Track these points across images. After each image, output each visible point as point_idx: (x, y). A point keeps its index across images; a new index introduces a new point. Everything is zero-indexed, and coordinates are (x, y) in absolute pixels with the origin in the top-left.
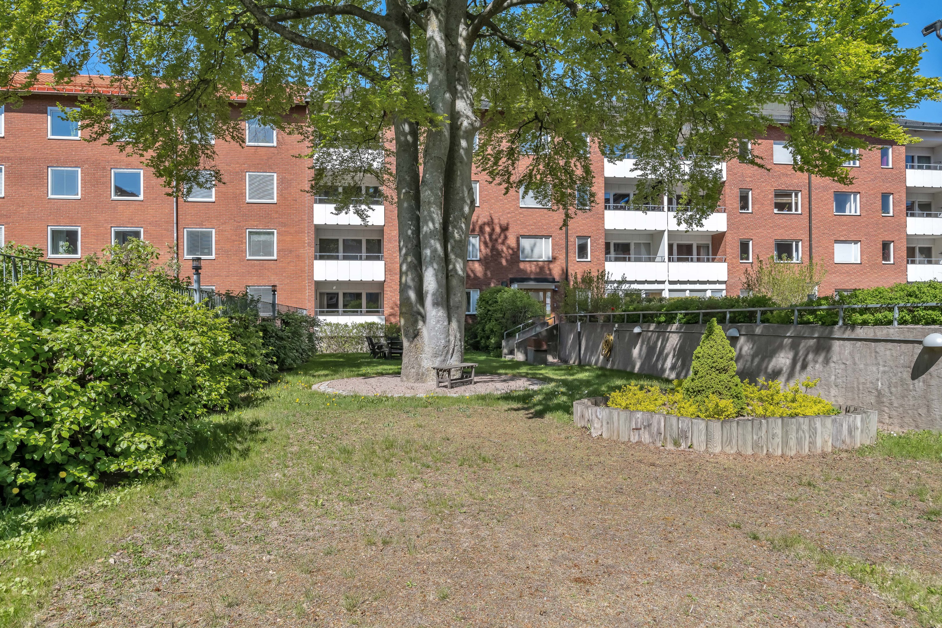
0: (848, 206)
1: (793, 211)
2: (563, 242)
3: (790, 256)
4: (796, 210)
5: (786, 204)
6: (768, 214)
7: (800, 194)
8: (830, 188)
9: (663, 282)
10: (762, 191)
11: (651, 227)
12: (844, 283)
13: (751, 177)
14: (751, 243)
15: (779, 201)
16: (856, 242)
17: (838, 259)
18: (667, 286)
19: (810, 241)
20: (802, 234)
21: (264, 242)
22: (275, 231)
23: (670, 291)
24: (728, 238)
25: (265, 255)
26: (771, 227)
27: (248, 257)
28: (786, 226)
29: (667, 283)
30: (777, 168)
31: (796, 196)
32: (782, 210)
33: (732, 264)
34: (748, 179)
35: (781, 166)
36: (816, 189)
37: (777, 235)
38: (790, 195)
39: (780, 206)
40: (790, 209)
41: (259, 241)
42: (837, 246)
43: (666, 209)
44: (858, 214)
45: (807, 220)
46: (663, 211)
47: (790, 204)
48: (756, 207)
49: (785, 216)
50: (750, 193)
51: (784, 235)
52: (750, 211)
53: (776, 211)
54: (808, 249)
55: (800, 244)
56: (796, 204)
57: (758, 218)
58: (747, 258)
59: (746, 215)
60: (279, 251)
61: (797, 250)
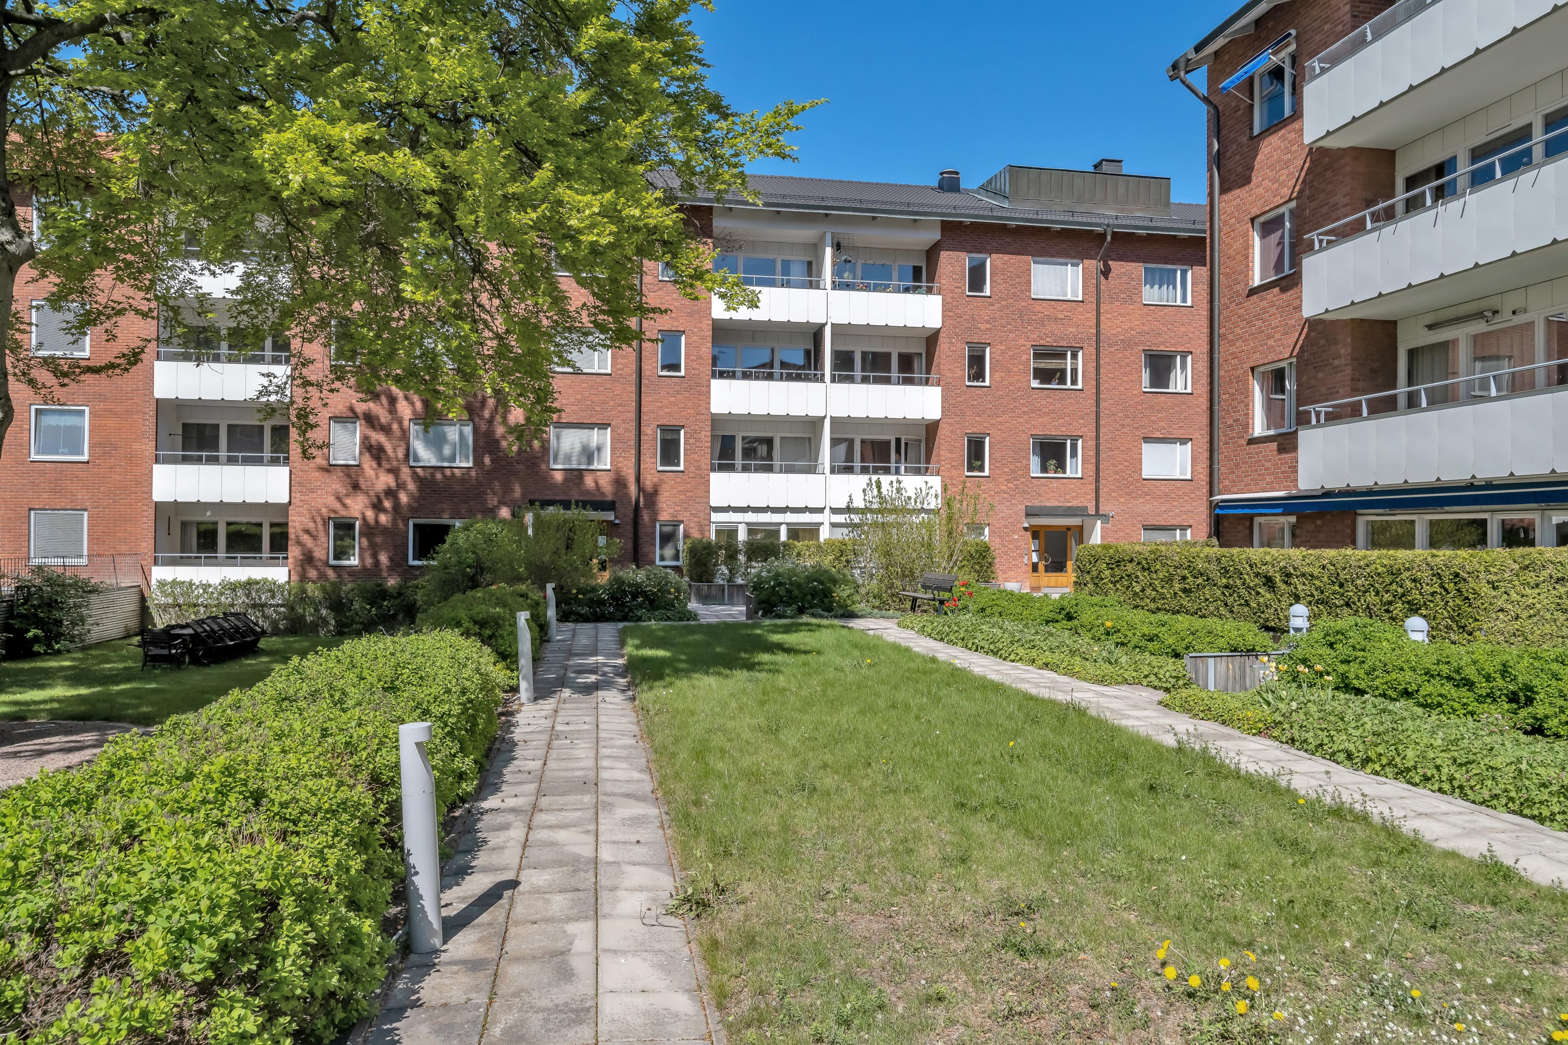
0: (1172, 375)
1: (1069, 385)
2: (632, 435)
3: (1061, 466)
4: (1074, 382)
5: (1056, 371)
6: (1019, 389)
7: (1080, 354)
8: (1136, 344)
9: (820, 510)
10: (1009, 349)
11: (798, 410)
12: (1159, 515)
13: (988, 322)
14: (987, 440)
15: (1042, 366)
16: (1183, 441)
17: (1147, 472)
18: (825, 518)
19: (1098, 438)
20: (1084, 426)
21: (66, 427)
22: (87, 409)
23: (834, 525)
24: (943, 432)
25: (71, 453)
26: (1025, 413)
27: (34, 457)
28: (1053, 412)
29: (827, 511)
30: (1038, 307)
31: (1074, 356)
32: (1049, 383)
33: (951, 478)
34: (984, 326)
35: (1044, 304)
36: (1110, 346)
37: (1035, 427)
38: (1063, 356)
39: (1045, 376)
40: (1062, 381)
41: (58, 428)
42: (1146, 448)
43: (828, 377)
44: (1189, 390)
45: (1093, 402)
46: (822, 380)
47: (1063, 372)
48: (997, 376)
49: (1052, 393)
50: (988, 350)
51: (1053, 429)
52: (987, 383)
53: (1035, 384)
54: (1093, 453)
55: (1080, 442)
56: (1074, 371)
57: (1001, 397)
58: (981, 468)
59: (979, 391)
60: (92, 446)
61: (1074, 454)
